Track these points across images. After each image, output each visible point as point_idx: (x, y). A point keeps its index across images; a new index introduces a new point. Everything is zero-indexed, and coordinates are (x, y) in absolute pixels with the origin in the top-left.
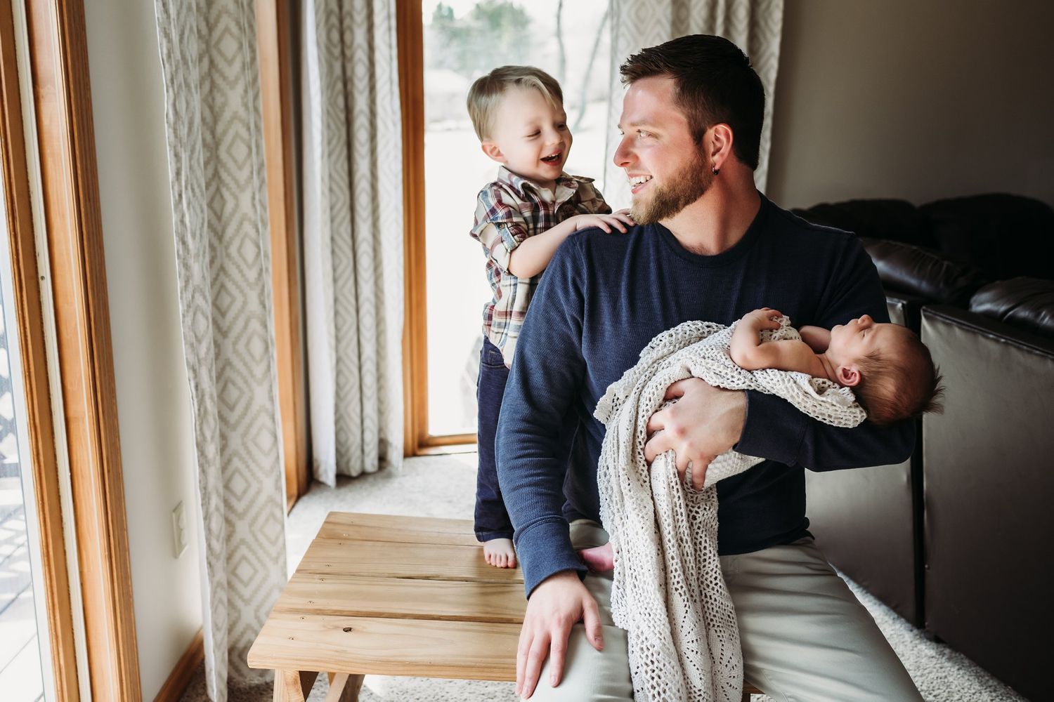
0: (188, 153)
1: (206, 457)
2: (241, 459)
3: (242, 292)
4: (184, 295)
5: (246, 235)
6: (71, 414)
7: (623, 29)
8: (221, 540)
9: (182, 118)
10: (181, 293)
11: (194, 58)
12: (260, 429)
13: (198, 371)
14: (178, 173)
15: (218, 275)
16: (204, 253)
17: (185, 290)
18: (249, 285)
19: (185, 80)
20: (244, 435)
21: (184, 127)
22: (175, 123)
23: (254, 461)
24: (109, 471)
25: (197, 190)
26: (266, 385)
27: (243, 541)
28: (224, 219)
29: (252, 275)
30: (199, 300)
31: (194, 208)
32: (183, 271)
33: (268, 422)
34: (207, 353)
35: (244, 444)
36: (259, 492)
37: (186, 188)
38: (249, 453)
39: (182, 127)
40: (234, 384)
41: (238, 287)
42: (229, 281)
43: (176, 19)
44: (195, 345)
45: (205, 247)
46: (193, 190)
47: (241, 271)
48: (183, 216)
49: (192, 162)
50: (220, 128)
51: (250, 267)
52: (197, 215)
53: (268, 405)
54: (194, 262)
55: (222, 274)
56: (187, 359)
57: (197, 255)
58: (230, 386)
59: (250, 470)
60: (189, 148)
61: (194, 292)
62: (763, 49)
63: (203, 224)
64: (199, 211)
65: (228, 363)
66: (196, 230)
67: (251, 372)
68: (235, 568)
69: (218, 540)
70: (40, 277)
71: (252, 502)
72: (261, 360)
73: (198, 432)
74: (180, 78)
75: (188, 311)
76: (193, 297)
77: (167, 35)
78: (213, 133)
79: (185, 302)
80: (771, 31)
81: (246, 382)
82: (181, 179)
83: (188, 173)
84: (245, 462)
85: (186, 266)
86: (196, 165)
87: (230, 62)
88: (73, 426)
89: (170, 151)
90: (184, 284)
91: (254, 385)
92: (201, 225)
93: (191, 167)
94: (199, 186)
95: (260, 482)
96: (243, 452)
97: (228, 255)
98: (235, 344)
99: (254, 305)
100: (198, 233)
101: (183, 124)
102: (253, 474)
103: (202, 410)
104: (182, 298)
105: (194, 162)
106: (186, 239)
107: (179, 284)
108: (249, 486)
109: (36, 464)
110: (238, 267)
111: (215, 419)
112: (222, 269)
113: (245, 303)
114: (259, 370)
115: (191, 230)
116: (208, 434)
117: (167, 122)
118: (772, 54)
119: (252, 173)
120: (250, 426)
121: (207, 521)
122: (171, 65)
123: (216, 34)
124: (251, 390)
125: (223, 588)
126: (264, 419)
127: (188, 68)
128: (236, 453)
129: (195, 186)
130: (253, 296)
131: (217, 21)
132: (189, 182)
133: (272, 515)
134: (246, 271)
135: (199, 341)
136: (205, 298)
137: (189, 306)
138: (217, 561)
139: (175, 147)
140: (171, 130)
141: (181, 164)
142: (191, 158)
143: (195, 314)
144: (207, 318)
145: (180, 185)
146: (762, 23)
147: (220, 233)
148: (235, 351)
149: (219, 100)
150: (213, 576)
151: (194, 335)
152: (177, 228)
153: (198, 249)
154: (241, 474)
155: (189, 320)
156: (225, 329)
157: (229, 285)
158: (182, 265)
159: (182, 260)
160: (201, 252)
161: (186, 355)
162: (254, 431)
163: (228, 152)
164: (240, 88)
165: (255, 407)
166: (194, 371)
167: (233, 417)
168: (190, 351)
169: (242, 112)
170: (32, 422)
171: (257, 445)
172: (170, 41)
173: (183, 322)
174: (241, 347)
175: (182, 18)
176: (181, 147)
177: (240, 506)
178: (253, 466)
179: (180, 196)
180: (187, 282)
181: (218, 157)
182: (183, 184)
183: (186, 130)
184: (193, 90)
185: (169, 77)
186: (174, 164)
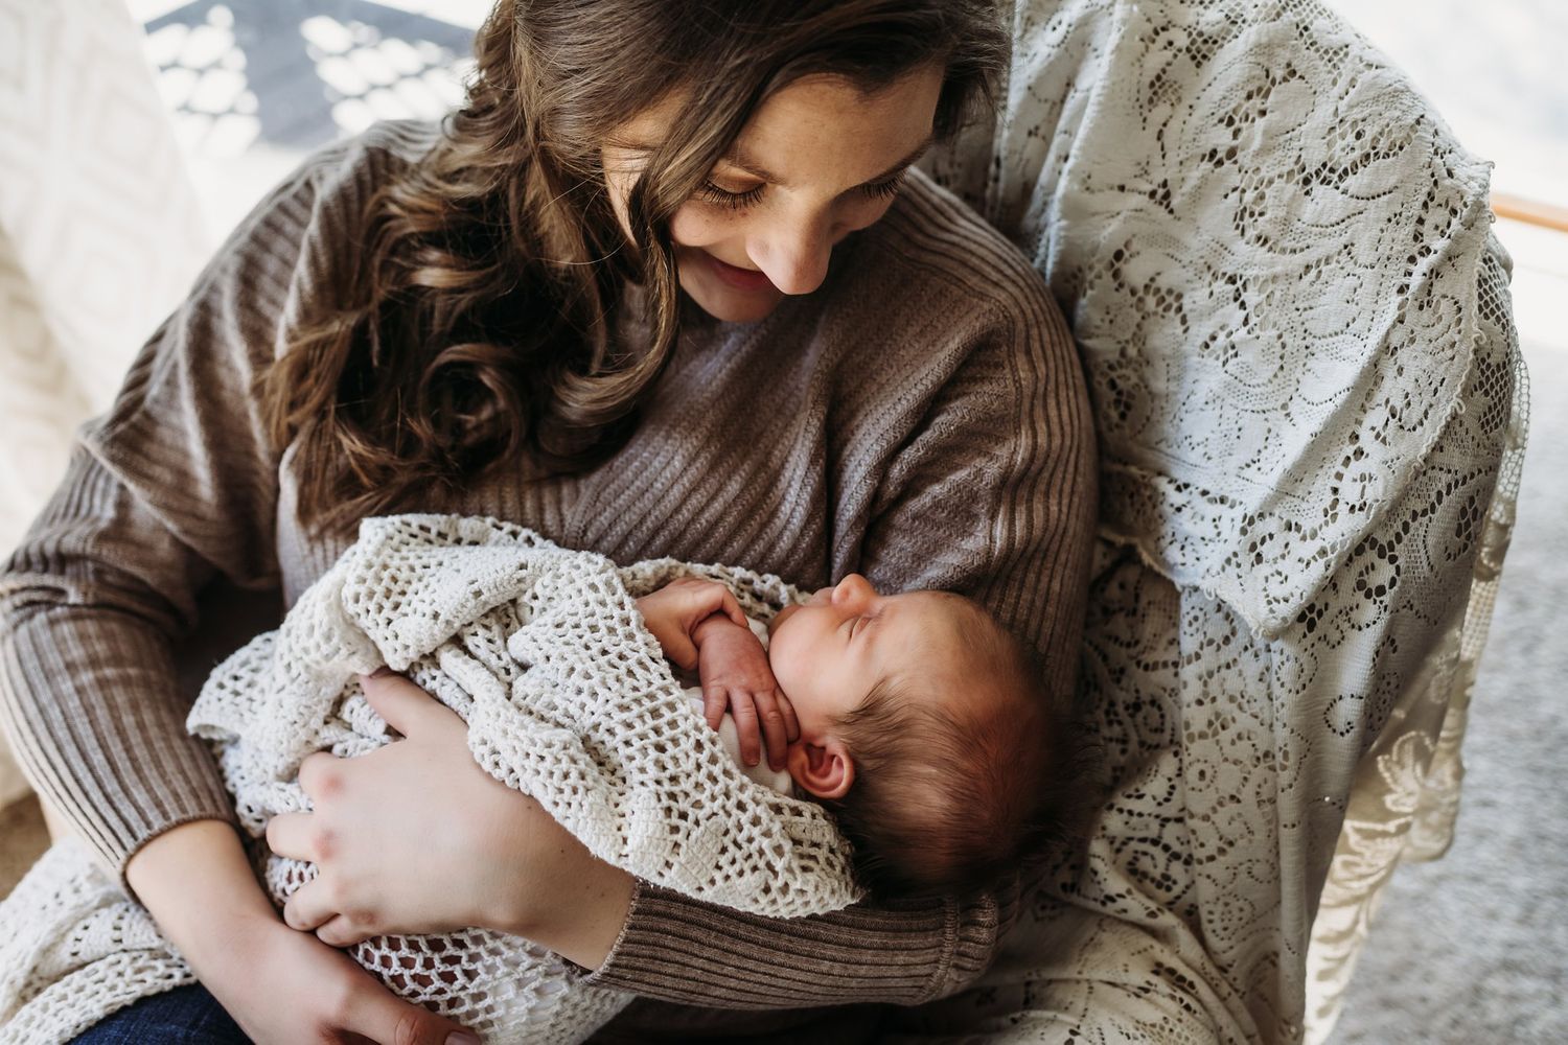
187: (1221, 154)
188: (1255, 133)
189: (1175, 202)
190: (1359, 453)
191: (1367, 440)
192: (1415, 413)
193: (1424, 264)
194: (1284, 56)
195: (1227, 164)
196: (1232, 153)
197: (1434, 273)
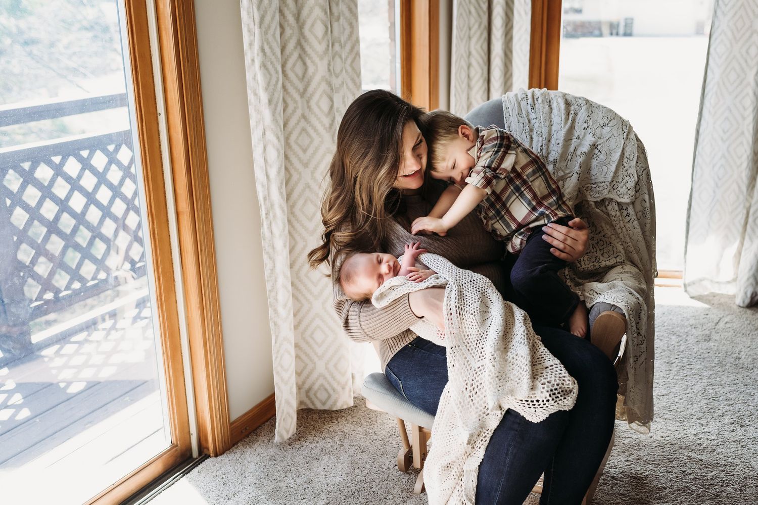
3: (318, 134)
4: (256, 132)
14: (251, 44)
17: (257, 128)
18: (325, 128)
25: (272, 57)
28: (306, 80)
34: (277, 175)
40: (312, 202)
41: (316, 131)
42: (310, 125)
47: (319, 119)
49: (267, 37)
51: (326, 115)
55: (303, 121)
56: (258, 177)
58: (309, 203)
61: (266, 130)
63: (277, 82)
64: (273, 72)
65: (308, 186)
68: (313, 333)
70: (158, 114)
75: (259, 144)
76: (264, 134)
78: (297, 17)
79: (257, 137)
82: (254, 48)
85: (258, 111)
86: (272, 38)
88: (181, 217)
89: (244, 27)
90: (255, 124)
97: (309, 107)
98: (313, 173)
103: (271, 214)
106: (258, 92)
110: (316, 116)
112: (303, 116)
113: (320, 142)
115: (263, 85)
116: (276, 233)
119: (328, 46)
134: (323, 118)
148: (313, 178)
151: (264, 161)
152: (250, 84)
155: (260, 149)
156: (305, 161)
157: (310, 130)
158: (254, 110)
159: (254, 107)
161: (257, 174)
163: (310, 31)
167: (311, 226)
168: (260, 171)
173: (255, 151)
174: (318, 175)
179: (253, 60)
180: (258, 122)
182: (256, 51)
186: (248, 38)
187: (586, 127)
188: (591, 123)
189: (581, 138)
190: (624, 167)
191: (625, 164)
192: (631, 158)
193: (625, 134)
194: (590, 110)
195: (588, 129)
196: (588, 127)
197: (627, 135)
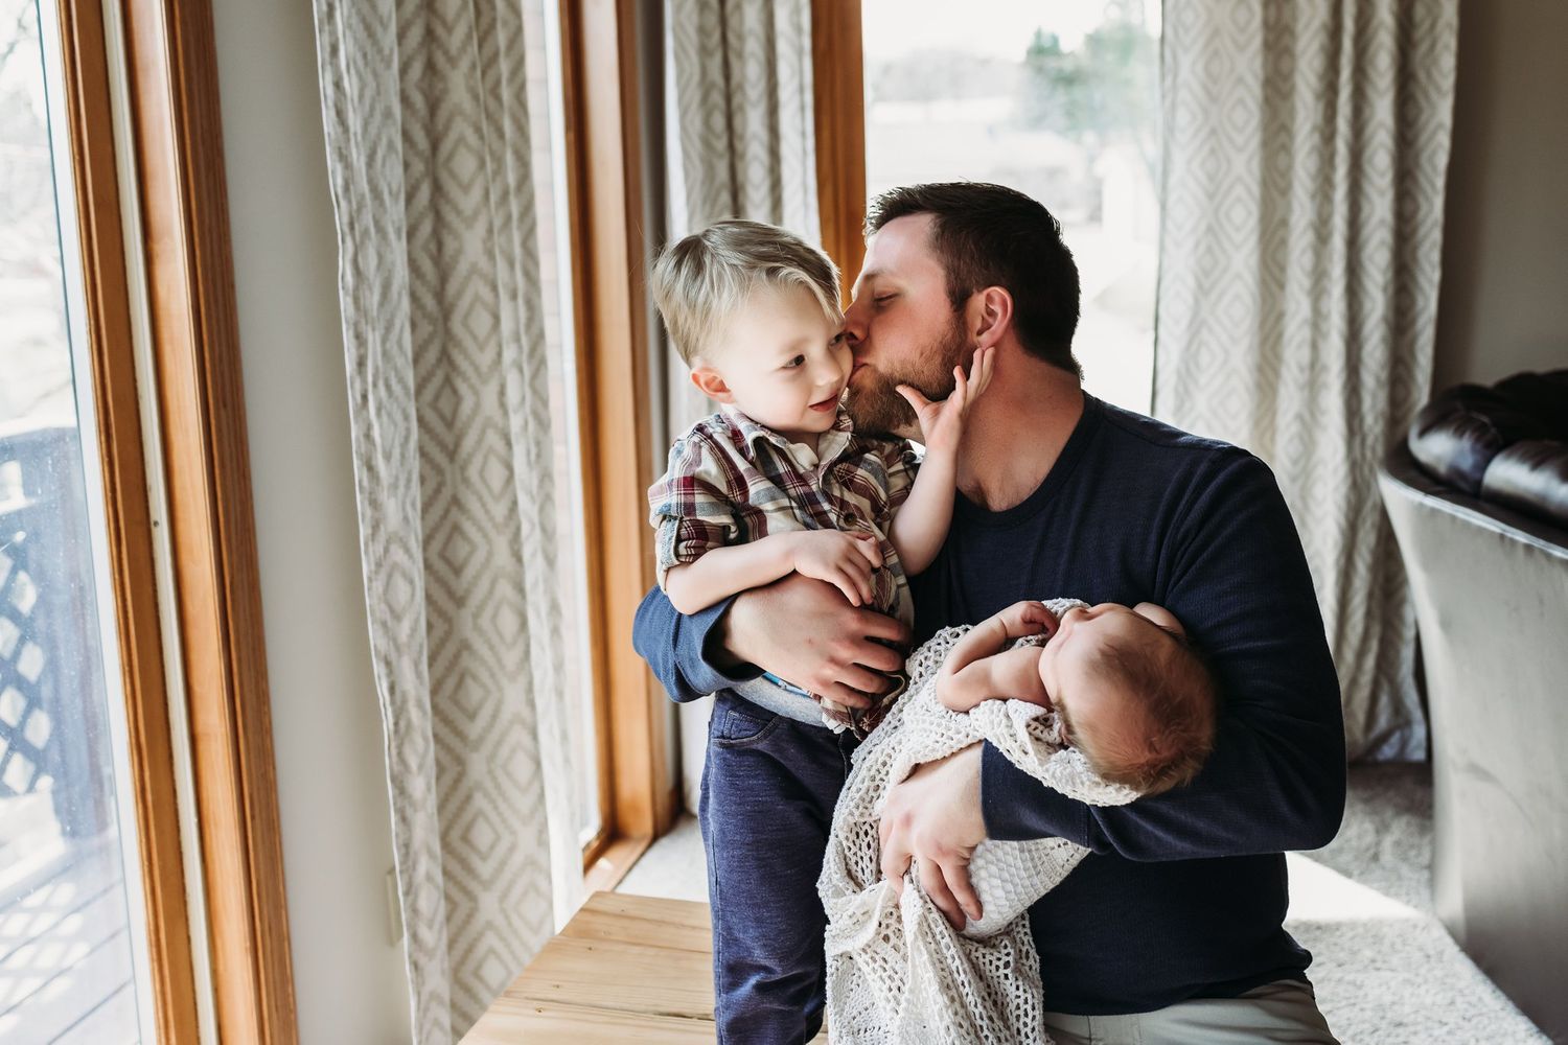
0: (378, 335)
1: (410, 797)
2: (487, 795)
3: (485, 536)
4: (371, 549)
5: (491, 450)
6: (200, 728)
7: (1183, 94)
8: (436, 926)
9: (368, 279)
10: (366, 544)
11: (395, 187)
12: (513, 751)
13: (394, 663)
14: (361, 364)
15: (447, 512)
16: (409, 480)
17: (373, 540)
18: (495, 526)
19: (377, 223)
20: (491, 758)
21: (372, 293)
22: (356, 288)
23: (506, 800)
24: (253, 817)
25: (397, 388)
26: (522, 681)
27: (489, 925)
28: (459, 424)
29: (499, 510)
30: (398, 555)
31: (389, 415)
32: (369, 512)
33: (526, 740)
34: (412, 635)
35: (490, 772)
36: (512, 849)
37: (375, 385)
38: (498, 787)
39: (367, 293)
40: (475, 678)
41: (480, 529)
42: (468, 518)
43: (359, 131)
44: (389, 624)
45: (410, 473)
46: (388, 387)
47: (484, 505)
48: (369, 427)
49: (388, 345)
50: (452, 288)
51: (497, 499)
52: (396, 425)
53: (525, 712)
54: (388, 498)
55: (454, 511)
56: (375, 646)
57: (394, 486)
58: (469, 681)
59: (500, 814)
60: (380, 327)
61: (388, 542)
62: (1423, 118)
63: (407, 439)
64: (398, 417)
65: (466, 646)
66: (392, 446)
67: (499, 661)
69: (430, 927)
70: (152, 523)
71: (503, 864)
72: (514, 643)
73: (395, 759)
74: (368, 219)
75: (377, 573)
76: (386, 550)
77: (343, 157)
78: (440, 295)
79: (372, 559)
80: (1438, 89)
81: (493, 676)
82: (366, 372)
83: (380, 363)
84: (492, 801)
85: (374, 504)
86: (395, 348)
87: (466, 189)
88: (202, 747)
89: (347, 330)
90: (370, 531)
91: (504, 682)
92: (402, 440)
93: (385, 354)
94: (401, 380)
95: (513, 833)
96: (489, 785)
97: (466, 481)
98: (476, 616)
99: (503, 557)
100: (397, 452)
101: (371, 289)
102: (504, 821)
103: (402, 724)
104: (366, 552)
105: (392, 345)
106: (374, 463)
107: (364, 531)
108: (498, 838)
109: (140, 805)
110: (480, 499)
111: (425, 739)
112: (456, 501)
113: (490, 554)
114: (511, 658)
115: (383, 447)
116: (413, 762)
117: (343, 288)
118: (1440, 126)
120: (499, 743)
121: (411, 898)
122: (350, 202)
123: (446, 147)
124: (500, 689)
125: (441, 1002)
126: (519, 735)
127: (382, 203)
128: (478, 786)
129: (393, 382)
130: (502, 545)
131: (447, 128)
132: (381, 375)
133: (533, 887)
134: (491, 505)
135: (397, 617)
136: (407, 551)
137: (379, 565)
138: (430, 960)
139: (356, 325)
140: (350, 300)
141: (366, 349)
142: (384, 340)
143: (390, 576)
144: (411, 582)
145: (364, 381)
146: (1422, 75)
147: (451, 447)
148: (477, 628)
149: (450, 245)
150: (423, 983)
151: (387, 610)
152: (359, 447)
153: (397, 478)
154: (487, 819)
155: (378, 586)
156: (460, 593)
157: (468, 527)
158: (366, 503)
159: (367, 495)
160: (402, 483)
161: (374, 639)
162: (504, 751)
163: (465, 323)
164: (480, 227)
165: (506, 715)
166: (388, 664)
167: (474, 730)
168: (380, 632)
169: (483, 263)
170: (134, 741)
171: (508, 774)
172: (347, 165)
173: (369, 589)
174: (485, 621)
175: (373, 130)
176: (367, 323)
177: (485, 869)
178: (503, 807)
179: (365, 397)
180: (376, 527)
181: (448, 332)
182: (370, 379)
183: (376, 298)
184: (392, 236)
185: (346, 219)
186: (353, 351)
